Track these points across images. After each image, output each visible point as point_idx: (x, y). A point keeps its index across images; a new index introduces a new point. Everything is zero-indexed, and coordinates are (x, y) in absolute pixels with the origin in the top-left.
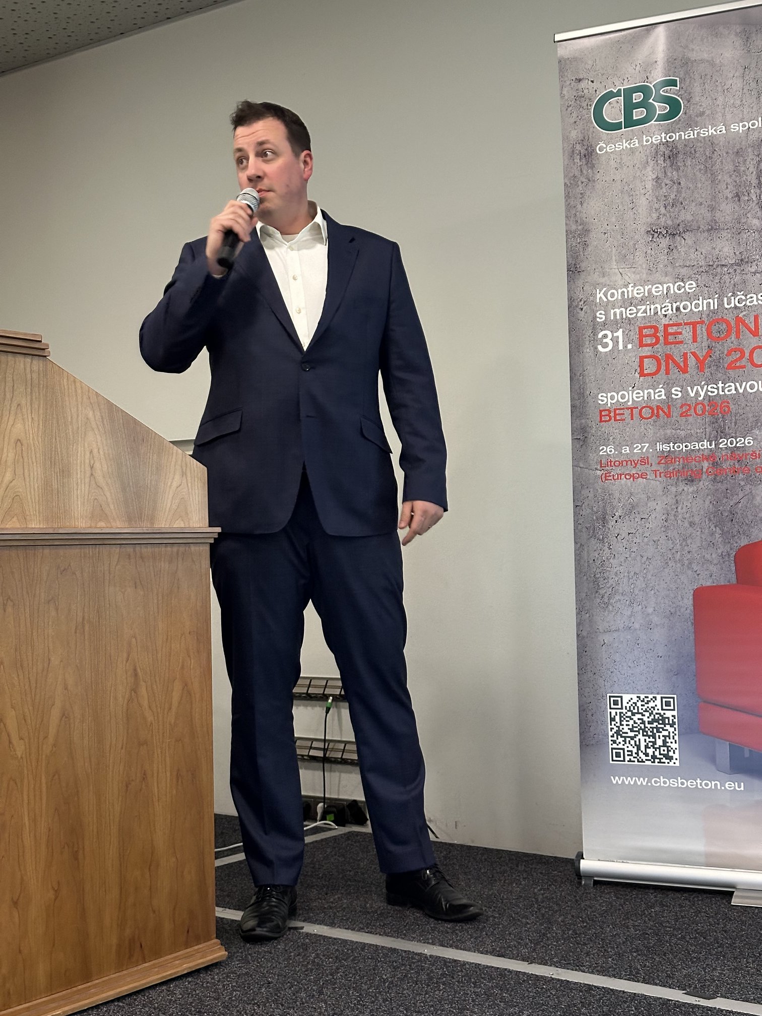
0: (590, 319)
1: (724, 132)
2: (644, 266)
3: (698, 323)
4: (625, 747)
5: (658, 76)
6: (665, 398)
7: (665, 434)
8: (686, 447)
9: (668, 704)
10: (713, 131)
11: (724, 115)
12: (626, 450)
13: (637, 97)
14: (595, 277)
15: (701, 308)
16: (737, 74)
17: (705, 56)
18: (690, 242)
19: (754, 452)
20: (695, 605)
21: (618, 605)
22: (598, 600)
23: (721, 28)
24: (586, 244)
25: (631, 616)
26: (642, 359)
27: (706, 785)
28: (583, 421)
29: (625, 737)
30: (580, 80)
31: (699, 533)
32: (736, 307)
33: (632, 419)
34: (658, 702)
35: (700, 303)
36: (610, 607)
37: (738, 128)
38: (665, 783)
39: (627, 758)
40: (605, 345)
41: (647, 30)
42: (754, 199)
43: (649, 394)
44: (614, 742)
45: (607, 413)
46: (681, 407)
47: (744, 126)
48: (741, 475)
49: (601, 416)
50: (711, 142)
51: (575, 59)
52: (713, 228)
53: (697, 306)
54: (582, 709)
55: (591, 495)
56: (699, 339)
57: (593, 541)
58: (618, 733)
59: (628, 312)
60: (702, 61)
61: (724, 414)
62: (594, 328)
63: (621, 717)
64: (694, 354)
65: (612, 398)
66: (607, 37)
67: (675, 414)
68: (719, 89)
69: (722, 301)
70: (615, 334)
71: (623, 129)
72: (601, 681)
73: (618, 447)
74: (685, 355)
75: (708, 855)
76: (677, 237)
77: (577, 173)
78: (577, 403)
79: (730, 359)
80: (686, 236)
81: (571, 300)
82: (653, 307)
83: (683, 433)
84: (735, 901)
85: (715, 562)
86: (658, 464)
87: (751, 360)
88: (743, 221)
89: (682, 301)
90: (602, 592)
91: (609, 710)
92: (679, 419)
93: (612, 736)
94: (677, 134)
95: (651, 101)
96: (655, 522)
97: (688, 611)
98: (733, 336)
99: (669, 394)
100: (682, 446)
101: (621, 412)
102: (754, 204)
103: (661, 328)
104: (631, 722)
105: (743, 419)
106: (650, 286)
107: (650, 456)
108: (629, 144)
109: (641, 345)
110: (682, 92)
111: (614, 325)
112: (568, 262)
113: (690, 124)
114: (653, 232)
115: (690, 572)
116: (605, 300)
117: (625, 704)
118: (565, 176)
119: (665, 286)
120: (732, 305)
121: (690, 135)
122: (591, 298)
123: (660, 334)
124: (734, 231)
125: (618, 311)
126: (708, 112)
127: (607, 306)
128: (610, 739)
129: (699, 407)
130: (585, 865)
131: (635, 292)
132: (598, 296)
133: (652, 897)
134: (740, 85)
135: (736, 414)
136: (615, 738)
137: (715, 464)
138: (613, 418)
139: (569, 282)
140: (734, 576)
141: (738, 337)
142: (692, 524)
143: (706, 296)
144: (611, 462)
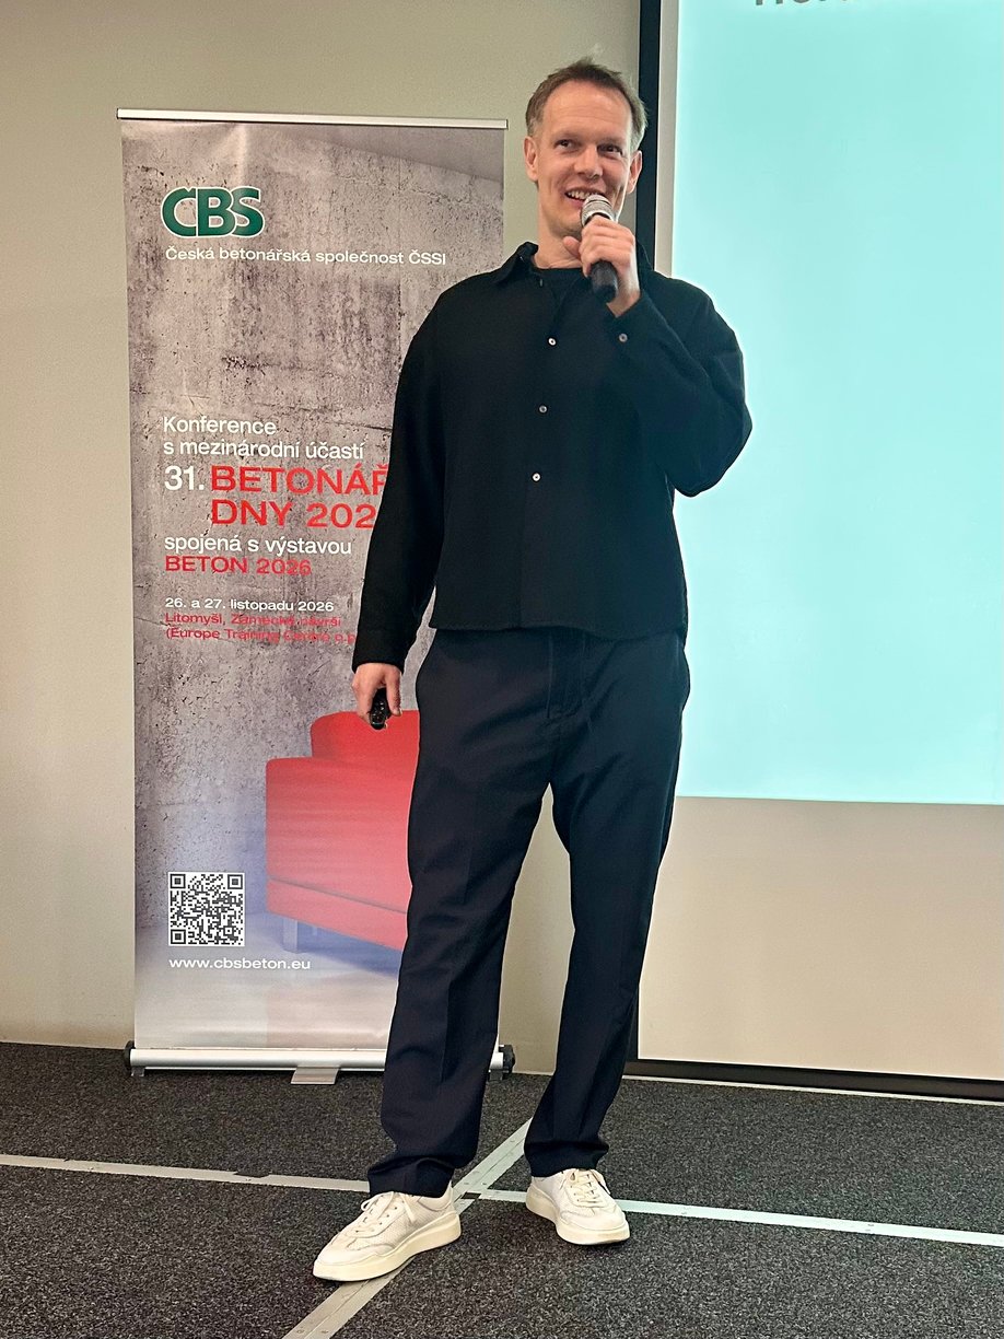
0: (157, 449)
1: (309, 260)
2: (219, 398)
3: (279, 470)
4: (186, 928)
5: (237, 183)
6: (240, 550)
7: (240, 591)
8: (263, 606)
9: (235, 882)
10: (296, 256)
11: (308, 241)
12: (196, 604)
13: (214, 202)
14: (162, 402)
15: (280, 455)
16: (324, 198)
17: (290, 170)
18: (269, 377)
19: (334, 618)
20: (267, 778)
21: (184, 775)
22: (161, 770)
23: (308, 142)
24: (152, 362)
25: (197, 788)
26: (215, 503)
27: (272, 965)
28: (147, 567)
29: (187, 918)
30: (147, 170)
31: (274, 702)
32: (318, 458)
33: (203, 570)
34: (225, 881)
35: (280, 448)
36: (175, 778)
37: (323, 258)
38: (228, 964)
39: (188, 940)
40: (174, 483)
41: (225, 126)
42: (339, 339)
43: (223, 543)
44: (175, 923)
45: (175, 560)
46: (258, 562)
47: (330, 257)
48: (320, 643)
49: (168, 563)
50: (295, 268)
51: (142, 143)
52: (295, 366)
53: (277, 451)
54: (139, 889)
55: (155, 653)
56: (278, 489)
57: (157, 704)
58: (179, 914)
59: (200, 448)
60: (287, 175)
61: (304, 574)
62: (161, 462)
63: (183, 896)
64: (273, 504)
65: (181, 544)
66: (180, 124)
67: (251, 569)
68: (304, 210)
69: (305, 449)
70: (185, 472)
71: (197, 236)
72: (161, 858)
73: (188, 600)
74: (263, 505)
75: (269, 1036)
76: (256, 369)
77: (144, 279)
78: (140, 546)
79: (311, 515)
80: (267, 370)
81: (134, 425)
82: (228, 446)
83: (259, 592)
84: (294, 1081)
85: (291, 733)
86: (233, 622)
87: (333, 518)
88: (327, 363)
89: (260, 444)
90: (166, 760)
91: (170, 890)
92: (255, 574)
93: (173, 917)
94: (258, 253)
95: (229, 209)
96: (227, 687)
97: (261, 785)
98: (315, 489)
99: (245, 546)
100: (259, 606)
101: (191, 560)
102: (339, 347)
103: (237, 471)
104: (194, 902)
105: (324, 582)
106: (225, 422)
107: (223, 613)
108: (204, 254)
109: (215, 487)
110: (263, 206)
111: (185, 461)
112: (131, 381)
113: (272, 245)
114: (228, 360)
115: (263, 743)
116: (174, 430)
117: (187, 883)
118: (129, 279)
119: (242, 424)
120: (315, 455)
121: (271, 256)
122: (158, 426)
123: (237, 478)
124: (318, 373)
125: (189, 445)
126: (291, 234)
127: (176, 438)
128: (170, 920)
129: (278, 564)
130: (135, 1055)
131: (208, 426)
132: (166, 425)
133: (208, 1082)
134: (328, 211)
135: (316, 576)
136: (175, 919)
137: (293, 628)
138: (181, 568)
139: (132, 403)
140: (310, 749)
141: (320, 490)
142: (267, 691)
143: (287, 441)
144: (179, 616)
